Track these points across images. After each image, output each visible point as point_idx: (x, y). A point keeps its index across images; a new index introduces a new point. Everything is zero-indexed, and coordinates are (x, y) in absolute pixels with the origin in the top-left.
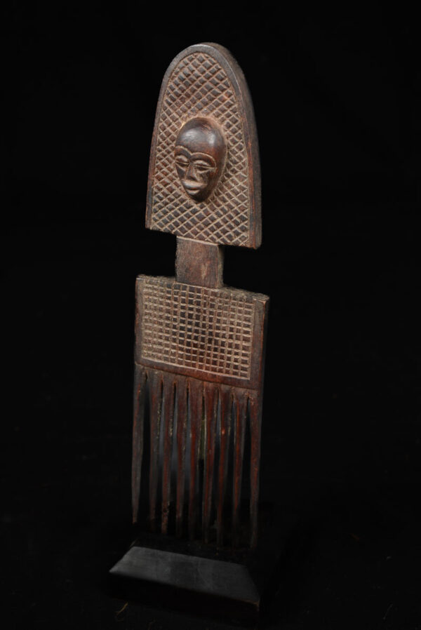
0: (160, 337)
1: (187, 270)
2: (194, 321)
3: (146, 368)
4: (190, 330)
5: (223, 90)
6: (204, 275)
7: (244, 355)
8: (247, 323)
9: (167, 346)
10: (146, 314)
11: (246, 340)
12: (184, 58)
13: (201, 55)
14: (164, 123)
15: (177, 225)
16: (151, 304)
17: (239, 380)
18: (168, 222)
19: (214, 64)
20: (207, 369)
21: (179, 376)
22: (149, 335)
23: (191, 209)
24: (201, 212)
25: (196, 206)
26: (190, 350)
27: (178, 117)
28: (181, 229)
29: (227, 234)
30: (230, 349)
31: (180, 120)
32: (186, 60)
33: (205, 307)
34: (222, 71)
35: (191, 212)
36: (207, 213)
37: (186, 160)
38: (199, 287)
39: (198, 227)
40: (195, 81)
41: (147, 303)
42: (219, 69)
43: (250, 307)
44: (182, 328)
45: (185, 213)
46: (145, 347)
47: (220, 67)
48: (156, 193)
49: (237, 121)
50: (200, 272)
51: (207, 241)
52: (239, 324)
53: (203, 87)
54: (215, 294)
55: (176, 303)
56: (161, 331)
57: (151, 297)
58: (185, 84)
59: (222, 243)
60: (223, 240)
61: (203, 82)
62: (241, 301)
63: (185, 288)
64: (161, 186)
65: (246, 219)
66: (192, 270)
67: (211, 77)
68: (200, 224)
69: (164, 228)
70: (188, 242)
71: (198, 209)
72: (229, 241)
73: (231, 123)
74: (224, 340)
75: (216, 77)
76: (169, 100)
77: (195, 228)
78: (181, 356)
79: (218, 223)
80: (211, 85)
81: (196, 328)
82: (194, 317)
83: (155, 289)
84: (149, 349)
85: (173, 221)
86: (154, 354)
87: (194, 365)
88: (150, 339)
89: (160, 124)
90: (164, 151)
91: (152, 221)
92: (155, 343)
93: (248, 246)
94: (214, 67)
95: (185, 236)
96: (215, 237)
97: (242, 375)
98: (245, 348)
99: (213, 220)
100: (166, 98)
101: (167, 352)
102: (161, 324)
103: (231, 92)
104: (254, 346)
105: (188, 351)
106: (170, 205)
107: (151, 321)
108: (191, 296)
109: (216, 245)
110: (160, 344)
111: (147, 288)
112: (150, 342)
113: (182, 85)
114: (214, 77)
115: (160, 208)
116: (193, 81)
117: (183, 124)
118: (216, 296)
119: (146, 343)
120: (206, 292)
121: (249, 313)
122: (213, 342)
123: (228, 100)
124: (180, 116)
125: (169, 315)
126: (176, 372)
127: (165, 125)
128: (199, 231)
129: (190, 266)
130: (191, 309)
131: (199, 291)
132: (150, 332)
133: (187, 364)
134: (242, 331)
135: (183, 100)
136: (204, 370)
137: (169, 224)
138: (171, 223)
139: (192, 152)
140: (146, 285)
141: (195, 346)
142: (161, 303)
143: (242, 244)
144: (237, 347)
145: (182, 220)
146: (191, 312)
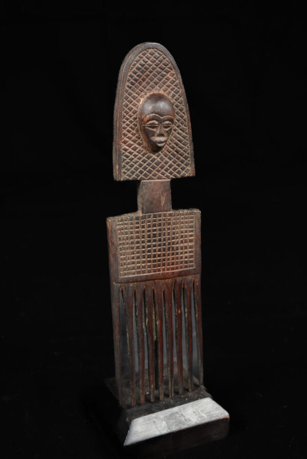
0: (133, 258)
1: (151, 203)
2: (157, 238)
3: (123, 284)
4: (155, 246)
5: (168, 72)
6: (163, 203)
7: (190, 252)
8: (191, 229)
9: (138, 263)
10: (120, 244)
11: (191, 241)
12: (139, 53)
13: (152, 50)
14: (126, 102)
15: (141, 172)
16: (123, 236)
17: (189, 270)
18: (135, 172)
19: (161, 55)
20: (168, 269)
21: (147, 282)
22: (124, 259)
23: (151, 159)
24: (158, 159)
25: (154, 156)
26: (156, 260)
27: (137, 95)
28: (145, 175)
29: (176, 171)
30: (182, 251)
31: (139, 97)
32: (141, 55)
33: (164, 225)
34: (167, 59)
35: (151, 161)
36: (162, 159)
37: (157, 123)
38: (160, 213)
39: (157, 171)
40: (148, 68)
41: (120, 236)
42: (165, 58)
43: (192, 218)
44: (149, 246)
45: (146, 163)
46: (122, 269)
47: (165, 57)
48: (124, 153)
49: (179, 92)
50: (160, 202)
51: (164, 179)
52: (186, 232)
53: (154, 72)
54: (170, 215)
55: (143, 229)
56: (133, 253)
57: (122, 231)
58: (141, 72)
59: (174, 177)
60: (175, 176)
61: (154, 69)
62: (187, 215)
63: (149, 217)
64: (127, 148)
65: (189, 157)
66: (155, 202)
67: (159, 64)
68: (158, 168)
69: (132, 177)
70: (150, 183)
71: (156, 157)
72: (178, 175)
73: (175, 94)
74: (177, 245)
75: (164, 64)
76: (130, 85)
77: (154, 171)
78: (150, 267)
79: (171, 164)
80: (160, 70)
81: (159, 243)
82: (157, 235)
83: (126, 224)
84: (125, 269)
85: (138, 171)
86: (129, 271)
87: (159, 270)
88: (125, 261)
89: (124, 103)
90: (128, 122)
91: (123, 174)
92: (129, 264)
93: (191, 175)
94: (161, 57)
95: (148, 179)
96: (169, 175)
97: (190, 266)
98: (191, 247)
99: (166, 163)
100: (128, 84)
101: (139, 267)
102: (132, 248)
103: (174, 72)
104: (196, 244)
105: (154, 261)
106: (136, 159)
107: (124, 249)
108: (154, 221)
109: (170, 180)
110: (133, 263)
111: (119, 225)
112: (125, 264)
113: (139, 73)
114: (161, 64)
115: (127, 163)
116: (147, 69)
117: (142, 100)
118: (171, 216)
119: (122, 266)
120: (165, 215)
121: (192, 222)
122: (171, 249)
123: (172, 78)
124: (139, 95)
125: (139, 240)
126: (147, 279)
127: (128, 103)
128: (157, 173)
129: (153, 199)
130: (155, 230)
131: (160, 216)
132: (124, 256)
133: (155, 271)
134: (188, 236)
135: (140, 83)
136: (166, 272)
137: (135, 174)
138: (137, 172)
139: (162, 116)
140: (119, 223)
141: (159, 256)
142: (132, 233)
143: (187, 175)
144: (186, 248)
145: (145, 168)
146: (155, 233)
